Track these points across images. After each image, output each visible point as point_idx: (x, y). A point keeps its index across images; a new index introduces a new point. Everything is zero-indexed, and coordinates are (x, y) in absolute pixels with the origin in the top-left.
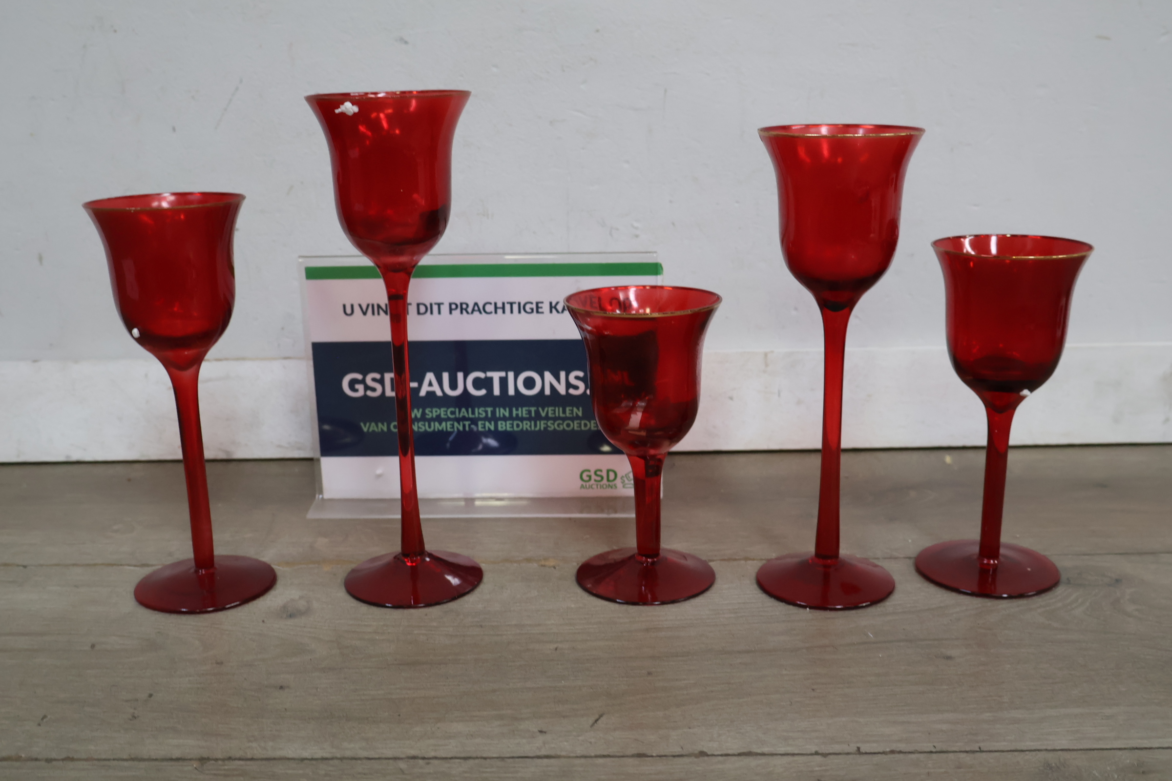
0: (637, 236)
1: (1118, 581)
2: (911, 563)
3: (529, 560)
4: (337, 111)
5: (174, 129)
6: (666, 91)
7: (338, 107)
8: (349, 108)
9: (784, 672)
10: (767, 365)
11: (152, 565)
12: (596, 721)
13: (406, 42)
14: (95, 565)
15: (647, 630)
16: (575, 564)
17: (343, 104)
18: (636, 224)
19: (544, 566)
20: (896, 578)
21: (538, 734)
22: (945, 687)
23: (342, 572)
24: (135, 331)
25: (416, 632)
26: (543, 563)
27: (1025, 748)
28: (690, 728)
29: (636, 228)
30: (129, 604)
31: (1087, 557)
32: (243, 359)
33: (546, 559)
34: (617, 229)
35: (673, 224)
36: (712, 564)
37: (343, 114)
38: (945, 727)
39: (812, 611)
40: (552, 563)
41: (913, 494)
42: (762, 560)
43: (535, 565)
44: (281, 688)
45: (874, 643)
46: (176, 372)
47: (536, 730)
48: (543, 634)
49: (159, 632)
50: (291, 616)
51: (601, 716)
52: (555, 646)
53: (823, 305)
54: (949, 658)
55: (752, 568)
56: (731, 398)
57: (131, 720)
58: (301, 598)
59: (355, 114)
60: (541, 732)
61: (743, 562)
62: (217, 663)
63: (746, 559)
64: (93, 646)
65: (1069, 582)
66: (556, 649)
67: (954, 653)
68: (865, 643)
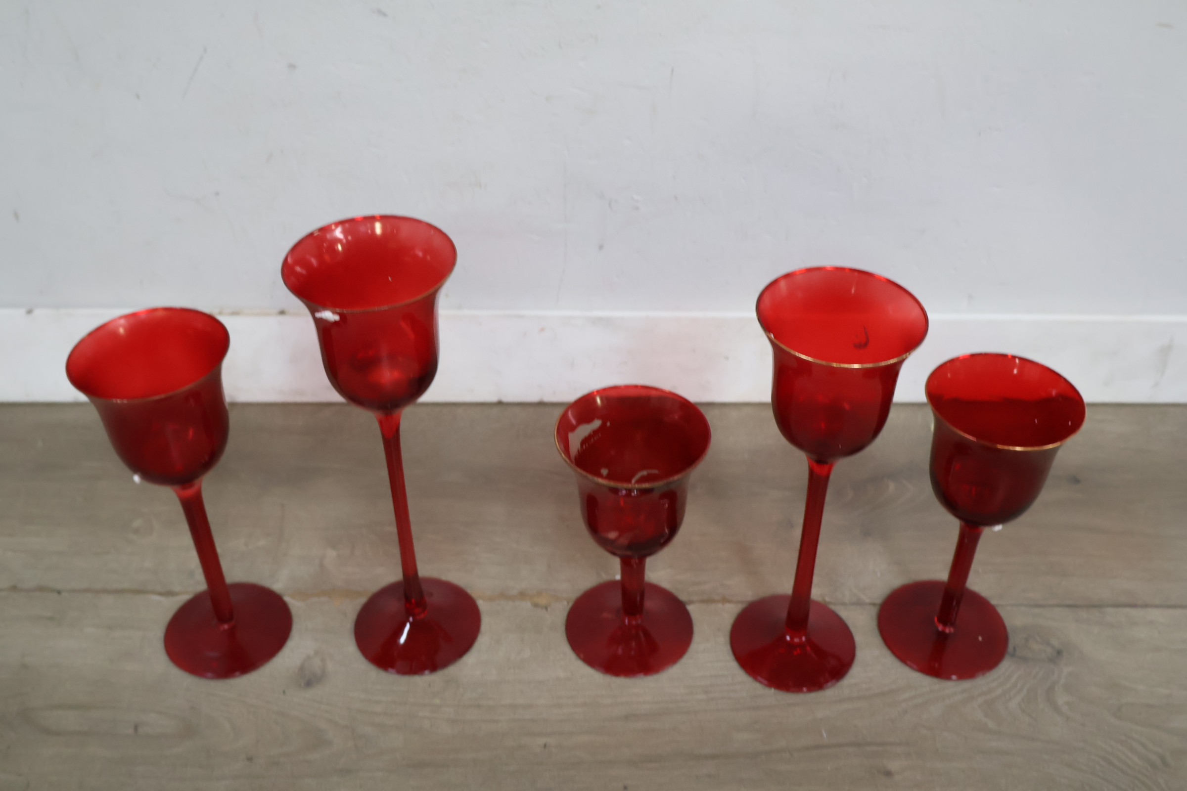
0: (637, 208)
1: (1059, 652)
3: (522, 595)
5: (138, 96)
6: (673, 70)
11: (176, 594)
13: (385, 15)
14: (123, 591)
15: (627, 718)
16: (565, 603)
18: (636, 197)
19: (536, 605)
23: (352, 611)
25: (421, 714)
26: (535, 600)
29: (636, 201)
30: (161, 658)
31: (1037, 610)
33: (539, 594)
34: (617, 202)
35: (676, 198)
40: (543, 601)
41: (892, 486)
42: (738, 602)
43: (528, 605)
45: (828, 747)
48: (534, 720)
49: (192, 707)
50: (309, 684)
52: (544, 741)
54: (888, 774)
55: (728, 614)
56: (726, 358)
58: (316, 653)
61: (720, 605)
62: (249, 759)
63: (725, 600)
64: (136, 728)
65: (1013, 655)
66: (545, 746)
67: (894, 765)
68: (817, 747)
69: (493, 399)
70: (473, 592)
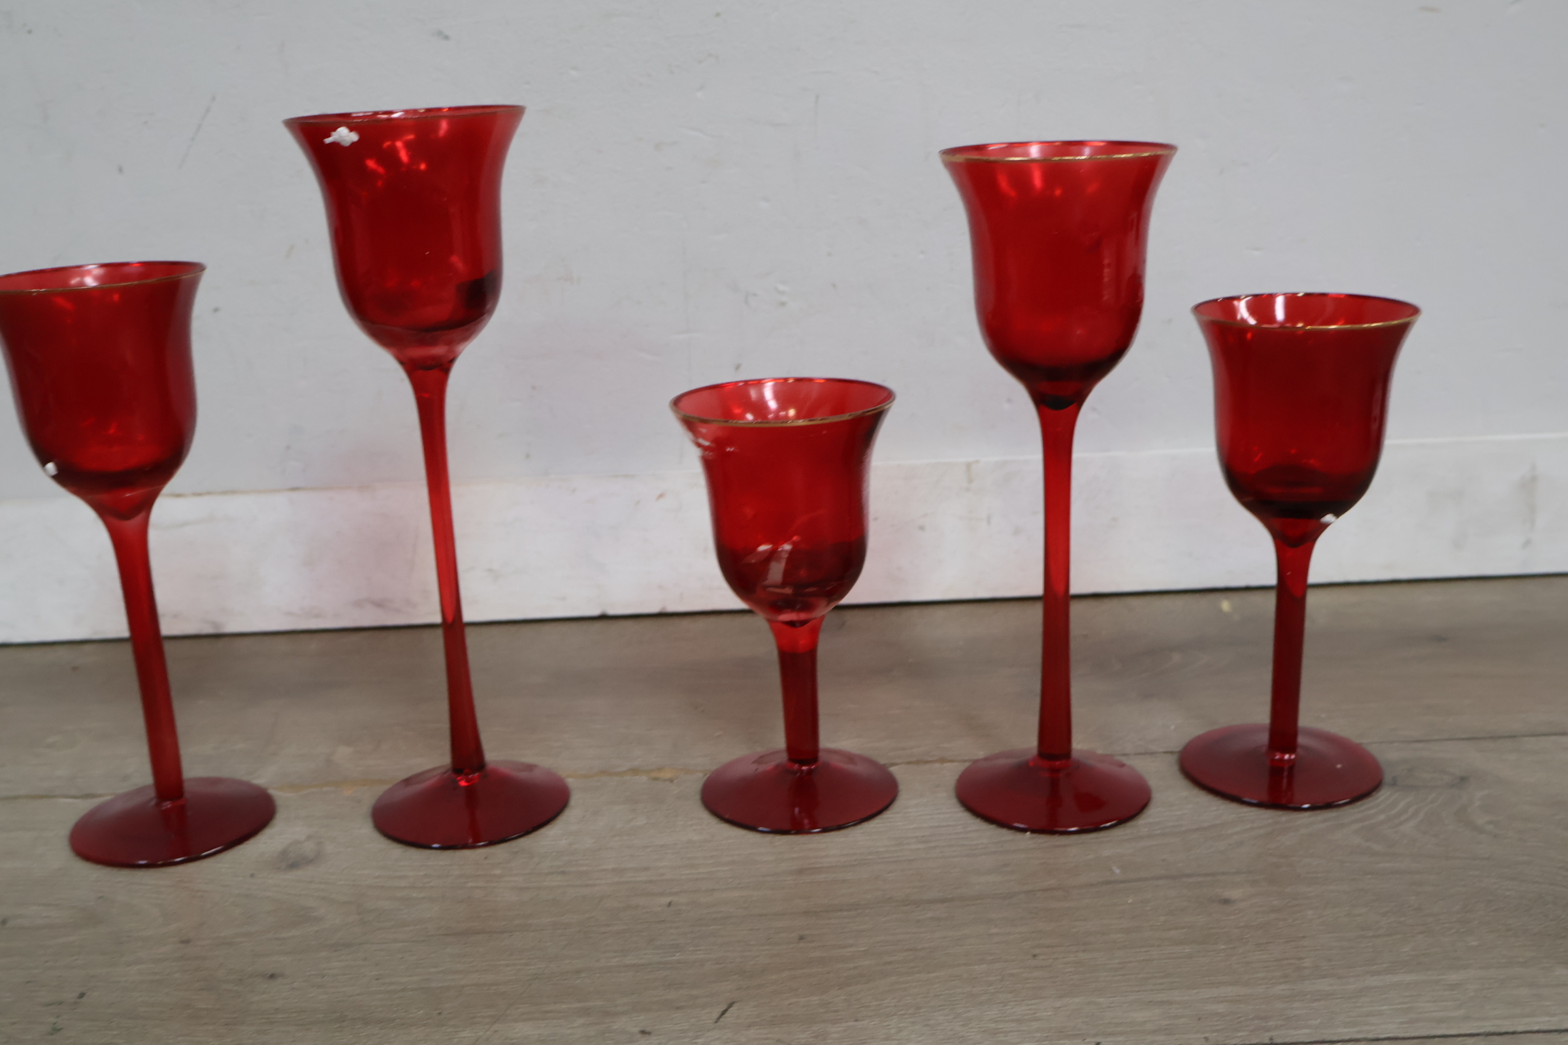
0: (783, 304)
1: (1463, 779)
2: (1173, 759)
3: (635, 771)
4: (328, 141)
5: (120, 170)
6: (817, 97)
7: (329, 136)
8: (344, 136)
9: (994, 931)
10: (970, 481)
11: (100, 796)
12: (724, 1013)
13: (446, 38)
14: (16, 798)
15: (801, 871)
16: (701, 775)
17: (335, 130)
18: (781, 287)
19: (656, 779)
20: (1153, 783)
21: (639, 1036)
22: (1223, 947)
23: (369, 797)
24: (51, 467)
25: (470, 884)
26: (655, 775)
27: (1336, 1038)
28: (856, 1021)
29: (782, 293)
30: (60, 856)
31: (1420, 745)
32: (233, 492)
33: (660, 769)
34: (755, 295)
35: (834, 286)
36: (893, 769)
37: (336, 145)
38: (1221, 1008)
39: (1034, 835)
40: (667, 775)
41: (1176, 658)
42: (965, 761)
43: (644, 778)
44: (272, 976)
45: (1124, 882)
46: (115, 522)
47: (637, 1030)
48: (651, 882)
49: (100, 898)
50: (294, 866)
51: (730, 1005)
52: (668, 900)
53: (1041, 400)
54: (1226, 902)
55: (951, 773)
56: (922, 528)
57: (52, 1034)
58: (309, 838)
59: (353, 144)
60: (643, 1032)
61: (937, 765)
62: (183, 942)
63: (943, 760)
65: (1394, 784)
66: (670, 904)
67: (1234, 894)
68: (1108, 883)
69: (596, 612)
70: (562, 773)
